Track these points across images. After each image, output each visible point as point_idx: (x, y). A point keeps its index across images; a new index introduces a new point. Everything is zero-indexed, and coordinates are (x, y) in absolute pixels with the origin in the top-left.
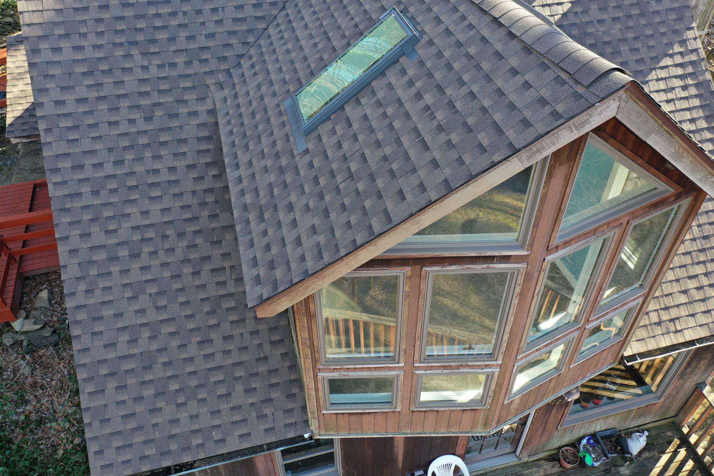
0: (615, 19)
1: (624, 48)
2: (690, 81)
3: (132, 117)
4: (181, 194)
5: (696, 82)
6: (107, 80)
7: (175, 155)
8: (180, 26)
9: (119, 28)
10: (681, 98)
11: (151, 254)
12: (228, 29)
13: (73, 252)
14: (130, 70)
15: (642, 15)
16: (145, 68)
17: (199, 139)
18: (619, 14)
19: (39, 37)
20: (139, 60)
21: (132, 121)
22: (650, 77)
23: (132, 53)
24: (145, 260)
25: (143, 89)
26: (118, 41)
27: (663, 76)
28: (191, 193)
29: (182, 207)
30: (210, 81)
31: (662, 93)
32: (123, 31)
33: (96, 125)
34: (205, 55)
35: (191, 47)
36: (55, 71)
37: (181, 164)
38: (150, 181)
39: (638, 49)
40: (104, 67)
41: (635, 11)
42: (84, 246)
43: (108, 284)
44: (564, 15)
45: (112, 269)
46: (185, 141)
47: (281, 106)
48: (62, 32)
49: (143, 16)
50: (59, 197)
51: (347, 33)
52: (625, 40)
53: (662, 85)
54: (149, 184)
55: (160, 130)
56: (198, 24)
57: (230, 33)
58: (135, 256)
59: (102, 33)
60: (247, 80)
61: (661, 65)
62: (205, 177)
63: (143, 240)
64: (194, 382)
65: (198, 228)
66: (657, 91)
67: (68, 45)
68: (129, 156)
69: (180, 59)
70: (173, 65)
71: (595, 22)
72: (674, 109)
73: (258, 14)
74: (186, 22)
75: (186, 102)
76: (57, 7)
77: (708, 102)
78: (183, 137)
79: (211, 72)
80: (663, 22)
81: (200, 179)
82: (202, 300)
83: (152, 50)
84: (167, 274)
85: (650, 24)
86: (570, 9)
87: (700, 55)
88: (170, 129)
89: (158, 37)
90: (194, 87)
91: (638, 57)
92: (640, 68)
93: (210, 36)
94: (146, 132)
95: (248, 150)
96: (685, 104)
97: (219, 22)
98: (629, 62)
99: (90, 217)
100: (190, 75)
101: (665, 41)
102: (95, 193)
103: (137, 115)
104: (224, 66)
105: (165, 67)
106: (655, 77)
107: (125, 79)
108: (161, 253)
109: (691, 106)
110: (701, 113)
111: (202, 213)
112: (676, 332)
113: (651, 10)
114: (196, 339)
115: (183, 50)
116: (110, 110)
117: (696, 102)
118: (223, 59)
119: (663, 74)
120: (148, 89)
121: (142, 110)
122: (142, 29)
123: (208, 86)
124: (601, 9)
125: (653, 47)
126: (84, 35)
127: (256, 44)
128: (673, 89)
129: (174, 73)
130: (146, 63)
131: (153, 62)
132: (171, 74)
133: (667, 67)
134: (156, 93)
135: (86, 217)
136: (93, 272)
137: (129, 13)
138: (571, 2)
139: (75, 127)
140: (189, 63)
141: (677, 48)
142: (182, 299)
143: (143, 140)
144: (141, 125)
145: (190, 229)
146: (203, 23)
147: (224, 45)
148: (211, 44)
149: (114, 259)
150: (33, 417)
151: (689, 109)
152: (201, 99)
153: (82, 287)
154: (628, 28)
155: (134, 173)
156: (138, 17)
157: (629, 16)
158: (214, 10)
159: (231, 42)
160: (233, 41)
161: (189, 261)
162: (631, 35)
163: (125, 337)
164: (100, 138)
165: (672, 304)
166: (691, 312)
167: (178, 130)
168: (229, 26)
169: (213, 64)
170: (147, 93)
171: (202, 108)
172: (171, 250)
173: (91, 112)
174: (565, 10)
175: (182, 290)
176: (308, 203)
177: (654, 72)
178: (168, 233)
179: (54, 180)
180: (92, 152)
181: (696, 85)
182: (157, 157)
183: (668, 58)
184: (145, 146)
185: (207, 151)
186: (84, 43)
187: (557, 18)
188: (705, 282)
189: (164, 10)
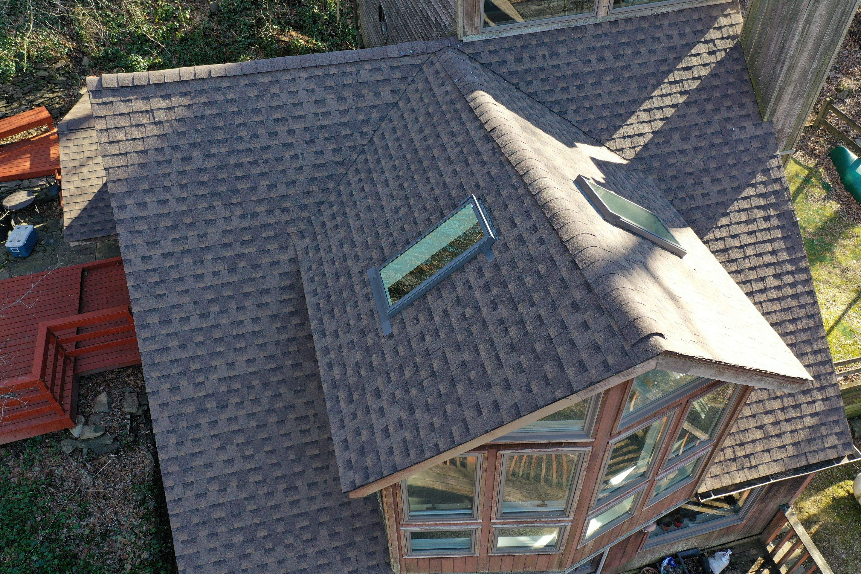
0: (697, 149)
1: (706, 179)
2: (772, 212)
3: (216, 269)
4: (265, 345)
5: (778, 212)
6: (192, 233)
7: (259, 306)
8: (261, 174)
9: (201, 179)
10: (763, 230)
11: (237, 404)
12: (308, 176)
13: (164, 405)
14: (213, 221)
15: (725, 144)
16: (227, 219)
17: (282, 289)
18: (702, 144)
19: (124, 193)
20: (222, 212)
21: (216, 274)
22: (732, 209)
23: (215, 204)
24: (232, 411)
25: (226, 241)
26: (201, 193)
27: (745, 207)
28: (274, 344)
29: (266, 358)
30: (291, 230)
31: (743, 225)
32: (205, 183)
33: (182, 279)
34: (286, 204)
35: (272, 195)
36: (141, 226)
37: (264, 314)
38: (235, 333)
39: (720, 180)
40: (188, 220)
41: (718, 140)
42: (174, 399)
43: (197, 435)
44: (645, 147)
45: (201, 421)
46: (268, 291)
47: (365, 275)
48: (147, 186)
49: (223, 167)
50: (149, 352)
51: (428, 206)
52: (706, 171)
53: (744, 217)
54: (234, 336)
55: (243, 281)
56: (279, 172)
57: (311, 180)
58: (222, 407)
59: (185, 185)
60: (329, 232)
61: (743, 195)
62: (288, 327)
63: (230, 391)
64: (280, 529)
65: (281, 377)
66: (739, 223)
67: (153, 199)
68: (214, 309)
69: (262, 209)
70: (255, 215)
71: (677, 153)
72: (755, 241)
73: (337, 159)
74: (267, 170)
75: (268, 251)
76: (141, 161)
77: (790, 233)
78: (266, 287)
79: (293, 221)
80: (746, 151)
81: (283, 328)
82: (287, 448)
83: (234, 201)
84: (253, 424)
85: (733, 153)
86: (652, 139)
87: (783, 184)
88: (253, 279)
89: (239, 187)
90: (275, 237)
91: (720, 188)
92: (722, 200)
93: (291, 184)
94: (230, 283)
95: (334, 317)
96: (767, 236)
97: (300, 169)
98: (711, 193)
99: (178, 371)
100: (271, 224)
101: (748, 170)
102: (183, 347)
103: (221, 268)
104: (305, 215)
105: (247, 217)
106: (737, 208)
107: (209, 231)
108: (247, 404)
109: (773, 237)
110: (782, 245)
111: (286, 362)
112: (751, 467)
113: (734, 138)
114: (281, 487)
115: (264, 199)
116: (195, 263)
117: (778, 234)
118: (303, 207)
119: (745, 205)
120: (231, 240)
121: (225, 262)
122: (223, 180)
123: (289, 235)
124: (683, 139)
125: (735, 176)
126: (167, 189)
127: (336, 190)
128: (755, 220)
129: (257, 223)
130: (228, 214)
131: (235, 213)
132: (253, 224)
133: (749, 197)
134: (239, 243)
135: (175, 371)
136: (183, 424)
137: (211, 164)
138: (653, 133)
139: (162, 282)
140: (270, 212)
141: (760, 178)
142: (267, 448)
143: (227, 292)
144: (226, 277)
145: (274, 379)
146: (283, 171)
147: (304, 193)
148: (291, 192)
149: (202, 411)
150: (98, 530)
151: (770, 241)
152: (283, 248)
153: (173, 440)
154: (711, 158)
155: (220, 325)
156: (219, 168)
157: (712, 146)
158: (294, 157)
159: (311, 189)
160: (314, 188)
161: (273, 410)
162: (713, 165)
163: (215, 487)
164: (186, 291)
165: (748, 440)
166: (766, 448)
167: (262, 280)
168: (309, 173)
169: (294, 213)
170: (230, 245)
171: (284, 257)
172: (256, 401)
173: (176, 266)
174: (646, 141)
175: (268, 439)
176: (394, 393)
177: (735, 203)
178: (254, 383)
179: (143, 336)
180: (179, 306)
181: (778, 216)
182: (241, 309)
183: (750, 188)
184: (229, 297)
185: (290, 300)
186: (168, 197)
187: (637, 149)
188: (781, 417)
189: (245, 159)
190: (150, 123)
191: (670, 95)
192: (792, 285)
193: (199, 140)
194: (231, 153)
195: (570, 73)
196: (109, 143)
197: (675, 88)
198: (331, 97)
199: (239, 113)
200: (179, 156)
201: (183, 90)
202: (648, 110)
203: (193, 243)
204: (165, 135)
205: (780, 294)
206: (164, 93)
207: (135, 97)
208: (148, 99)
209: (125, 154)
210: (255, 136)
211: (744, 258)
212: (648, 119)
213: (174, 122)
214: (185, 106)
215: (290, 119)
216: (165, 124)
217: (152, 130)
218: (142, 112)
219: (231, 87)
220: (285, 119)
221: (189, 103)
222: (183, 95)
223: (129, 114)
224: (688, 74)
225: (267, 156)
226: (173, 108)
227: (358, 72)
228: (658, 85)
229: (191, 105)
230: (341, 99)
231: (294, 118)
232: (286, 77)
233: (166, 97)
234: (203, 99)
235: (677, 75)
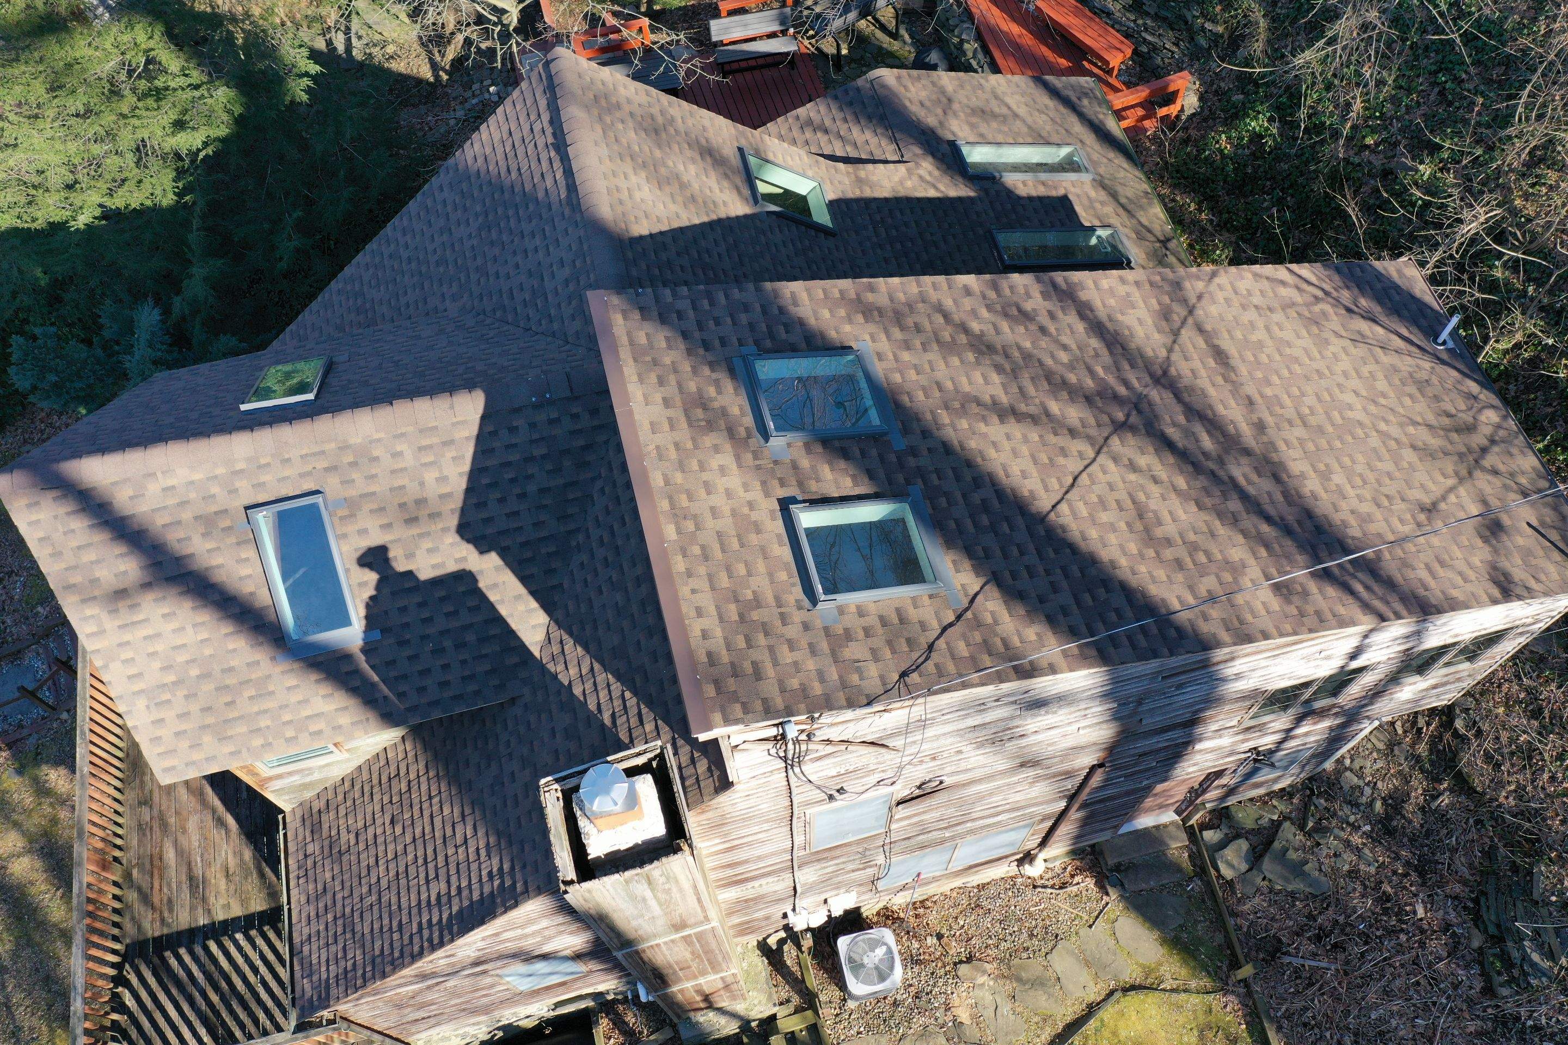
13: (359, 266)
42: (362, 271)
43: (343, 302)
45: (350, 300)
50: (387, 232)
99: (377, 262)
102: (391, 256)
112: (299, 878)
124: (565, 729)
136: (349, 288)
149: (356, 297)
151: (470, 885)
165: (317, 872)
166: (310, 898)
167: (431, 292)
168: (505, 287)
169: (477, 292)
170: (454, 250)
171: (447, 302)
173: (438, 216)
178: (371, 327)
179: (396, 221)
181: (492, 892)
182: (414, 288)
187: (551, 667)
188: (330, 917)
191: (611, 698)
192: (430, 921)
195: (620, 543)
197: (617, 703)
201: (557, 131)
205: (424, 904)
206: (554, 117)
207: (548, 95)
208: (548, 106)
211: (456, 846)
212: (584, 673)
213: (534, 142)
214: (546, 142)
224: (634, 721)
228: (619, 678)
235: (632, 701)
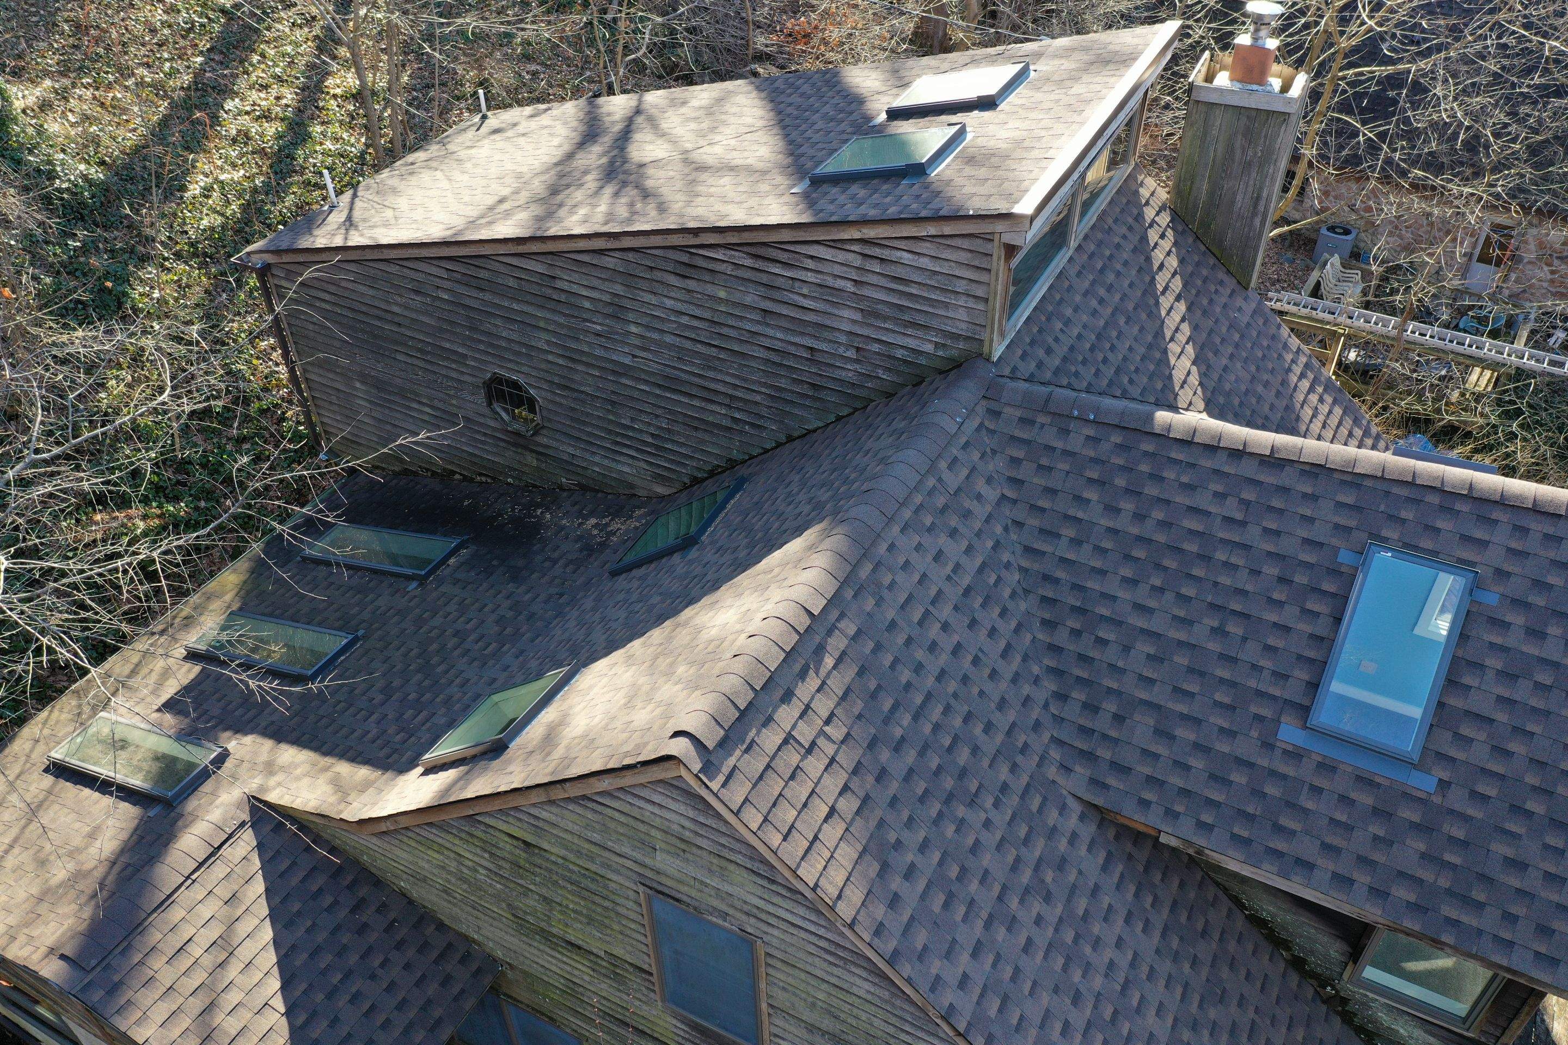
0: (1231, 358)
1: (1260, 388)
2: (1319, 389)
3: (1034, 914)
4: (1152, 969)
5: (1323, 387)
6: (973, 887)
7: (1106, 919)
8: (966, 721)
9: (919, 792)
10: (1328, 415)
12: (1009, 676)
14: (978, 844)
15: (1242, 337)
16: (987, 825)
17: (1104, 869)
18: (1230, 349)
19: (864, 904)
20: (975, 819)
21: (1039, 921)
22: (1295, 408)
23: (959, 815)
25: (1010, 859)
26: (933, 813)
27: (1302, 399)
28: (1157, 957)
29: (1167, 986)
30: (1052, 772)
31: (1313, 420)
32: (926, 792)
34: (1021, 739)
35: (998, 740)
36: (921, 938)
37: (1118, 925)
39: (1268, 381)
40: (954, 871)
41: (1236, 336)
44: (1201, 384)
46: (1097, 887)
47: (1278, 745)
49: (925, 748)
51: (1277, 596)
52: (1253, 378)
53: (1308, 411)
54: (1121, 993)
55: (1069, 901)
56: (978, 699)
57: (1015, 679)
59: (911, 819)
60: (1112, 734)
61: (1291, 387)
62: (1149, 917)
65: (1197, 997)
66: (1310, 420)
67: (898, 879)
69: (1004, 772)
70: (1005, 788)
71: (1223, 374)
72: (1332, 431)
73: (1013, 625)
74: (966, 708)
75: (1055, 829)
76: (840, 831)
77: (1343, 403)
78: (1092, 884)
80: (1259, 334)
81: (1147, 925)
83: (972, 789)
85: (1254, 344)
86: (1198, 371)
88: (1074, 887)
89: (961, 762)
90: (1045, 800)
91: (1273, 390)
92: (1283, 403)
93: (1002, 704)
94: (1060, 920)
96: (1335, 420)
97: (994, 674)
98: (1272, 402)
100: (1028, 785)
101: (1275, 355)
103: (1036, 906)
104: (1046, 736)
105: (1001, 800)
106: (1299, 405)
107: (984, 864)
109: (1338, 417)
110: (1348, 420)
111: (1184, 971)
113: (1243, 326)
115: (995, 756)
116: (1009, 929)
117: (1338, 410)
118: (1037, 727)
119: (1300, 397)
120: (1014, 852)
121: (1033, 893)
122: (939, 769)
123: (1054, 782)
124: (1216, 354)
125: (1274, 369)
126: (898, 844)
128: (1317, 408)
129: (1016, 799)
130: (983, 816)
131: (987, 806)
132: (1014, 804)
133: (1296, 385)
134: (1023, 849)
137: (910, 756)
138: (1193, 363)
139: (1005, 999)
140: (1014, 768)
143: (1068, 936)
144: (1051, 915)
145: (1194, 1008)
146: (982, 693)
147: (1023, 705)
148: (1011, 716)
152: (1063, 809)
154: (1246, 361)
156: (921, 754)
157: (1237, 346)
158: (976, 662)
159: (1025, 693)
160: (1025, 689)
162: (1253, 368)
171: (1073, 821)
173: (998, 957)
174: (1197, 377)
176: (1544, 845)
177: (1295, 399)
178: (1185, 1039)
183: (1290, 375)
185: (1122, 876)
186: (910, 857)
189: (936, 712)
190: (804, 758)
191: (1172, 307)
193: (873, 731)
194: (916, 717)
195: (1094, 336)
196: (785, 839)
197: (1170, 297)
198: (943, 540)
199: (878, 647)
200: (870, 779)
201: (797, 667)
202: (1172, 339)
203: (986, 899)
204: (832, 760)
206: (780, 693)
207: (754, 731)
208: (769, 720)
209: (816, 838)
210: (919, 668)
212: (1180, 349)
213: (826, 729)
214: (818, 691)
215: (931, 608)
216: (819, 742)
217: (815, 766)
218: (779, 749)
219: (842, 616)
220: (927, 613)
221: (820, 682)
222: (803, 675)
223: (768, 766)
224: (1167, 273)
225: (952, 686)
226: (808, 707)
227: (940, 480)
228: (1157, 303)
229: (824, 683)
230: (953, 533)
231: (933, 603)
232: (882, 548)
233: (788, 696)
234: (829, 662)
235: (1160, 280)
